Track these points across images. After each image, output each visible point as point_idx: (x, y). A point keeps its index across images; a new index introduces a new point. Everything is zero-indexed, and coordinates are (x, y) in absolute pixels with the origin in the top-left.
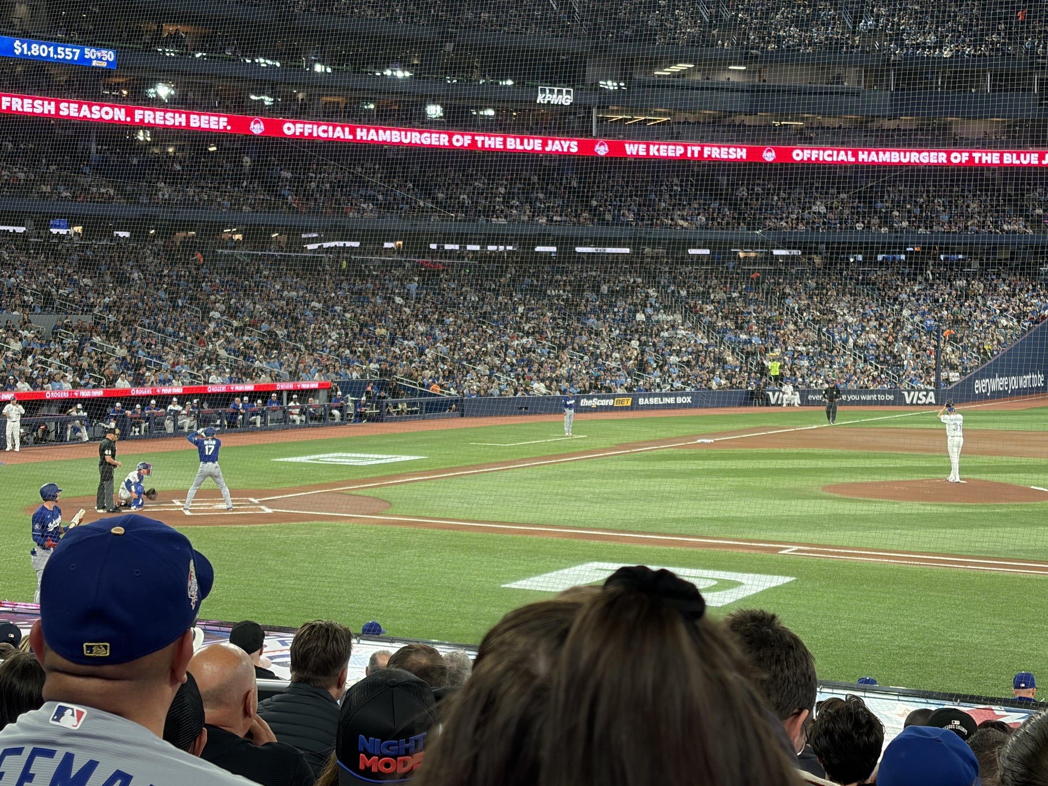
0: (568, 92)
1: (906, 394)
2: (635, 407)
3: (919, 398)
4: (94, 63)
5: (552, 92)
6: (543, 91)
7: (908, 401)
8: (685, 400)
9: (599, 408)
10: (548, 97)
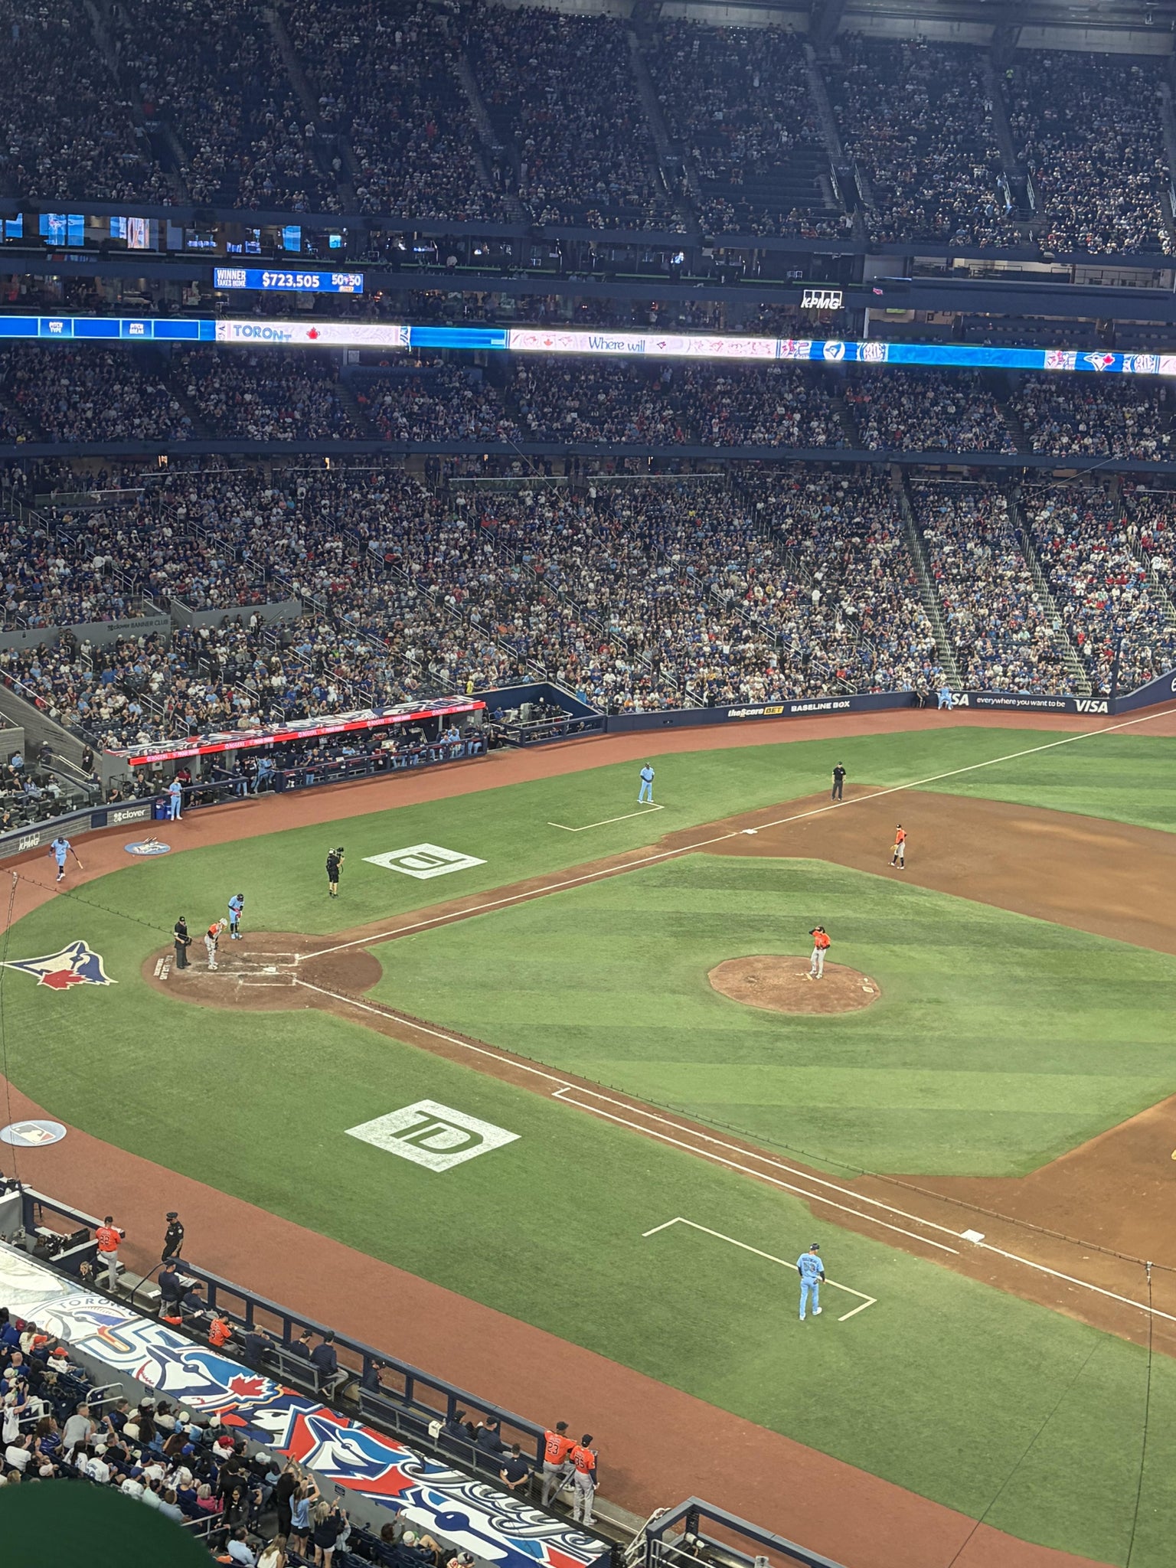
0: (836, 296)
1: (1078, 702)
2: (787, 714)
3: (1091, 707)
4: (342, 289)
5: (818, 296)
6: (809, 295)
7: (1080, 709)
8: (842, 705)
9: (748, 718)
10: (814, 301)
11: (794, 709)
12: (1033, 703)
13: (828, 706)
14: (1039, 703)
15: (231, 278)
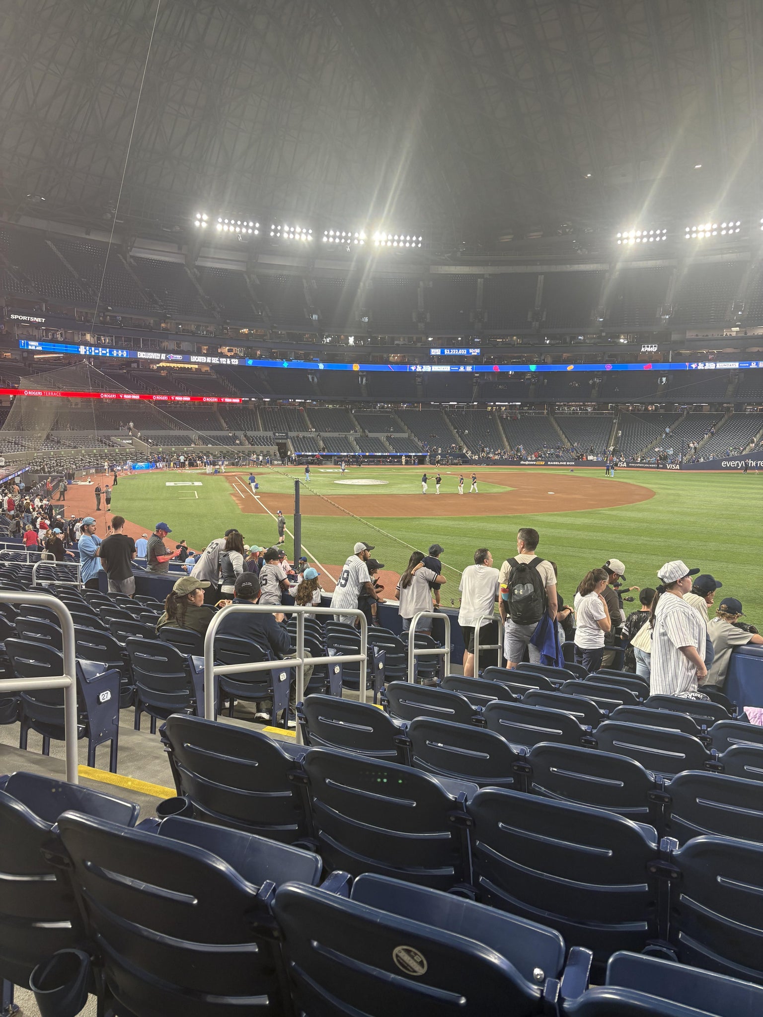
0: (655, 346)
1: (667, 465)
3: (673, 467)
4: (473, 354)
5: (648, 347)
6: (644, 347)
7: (668, 468)
8: (571, 463)
9: (529, 465)
10: (646, 349)
11: (549, 463)
12: (650, 466)
13: (565, 463)
14: (653, 466)
15: (436, 352)
